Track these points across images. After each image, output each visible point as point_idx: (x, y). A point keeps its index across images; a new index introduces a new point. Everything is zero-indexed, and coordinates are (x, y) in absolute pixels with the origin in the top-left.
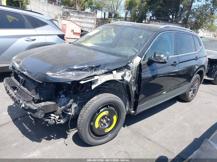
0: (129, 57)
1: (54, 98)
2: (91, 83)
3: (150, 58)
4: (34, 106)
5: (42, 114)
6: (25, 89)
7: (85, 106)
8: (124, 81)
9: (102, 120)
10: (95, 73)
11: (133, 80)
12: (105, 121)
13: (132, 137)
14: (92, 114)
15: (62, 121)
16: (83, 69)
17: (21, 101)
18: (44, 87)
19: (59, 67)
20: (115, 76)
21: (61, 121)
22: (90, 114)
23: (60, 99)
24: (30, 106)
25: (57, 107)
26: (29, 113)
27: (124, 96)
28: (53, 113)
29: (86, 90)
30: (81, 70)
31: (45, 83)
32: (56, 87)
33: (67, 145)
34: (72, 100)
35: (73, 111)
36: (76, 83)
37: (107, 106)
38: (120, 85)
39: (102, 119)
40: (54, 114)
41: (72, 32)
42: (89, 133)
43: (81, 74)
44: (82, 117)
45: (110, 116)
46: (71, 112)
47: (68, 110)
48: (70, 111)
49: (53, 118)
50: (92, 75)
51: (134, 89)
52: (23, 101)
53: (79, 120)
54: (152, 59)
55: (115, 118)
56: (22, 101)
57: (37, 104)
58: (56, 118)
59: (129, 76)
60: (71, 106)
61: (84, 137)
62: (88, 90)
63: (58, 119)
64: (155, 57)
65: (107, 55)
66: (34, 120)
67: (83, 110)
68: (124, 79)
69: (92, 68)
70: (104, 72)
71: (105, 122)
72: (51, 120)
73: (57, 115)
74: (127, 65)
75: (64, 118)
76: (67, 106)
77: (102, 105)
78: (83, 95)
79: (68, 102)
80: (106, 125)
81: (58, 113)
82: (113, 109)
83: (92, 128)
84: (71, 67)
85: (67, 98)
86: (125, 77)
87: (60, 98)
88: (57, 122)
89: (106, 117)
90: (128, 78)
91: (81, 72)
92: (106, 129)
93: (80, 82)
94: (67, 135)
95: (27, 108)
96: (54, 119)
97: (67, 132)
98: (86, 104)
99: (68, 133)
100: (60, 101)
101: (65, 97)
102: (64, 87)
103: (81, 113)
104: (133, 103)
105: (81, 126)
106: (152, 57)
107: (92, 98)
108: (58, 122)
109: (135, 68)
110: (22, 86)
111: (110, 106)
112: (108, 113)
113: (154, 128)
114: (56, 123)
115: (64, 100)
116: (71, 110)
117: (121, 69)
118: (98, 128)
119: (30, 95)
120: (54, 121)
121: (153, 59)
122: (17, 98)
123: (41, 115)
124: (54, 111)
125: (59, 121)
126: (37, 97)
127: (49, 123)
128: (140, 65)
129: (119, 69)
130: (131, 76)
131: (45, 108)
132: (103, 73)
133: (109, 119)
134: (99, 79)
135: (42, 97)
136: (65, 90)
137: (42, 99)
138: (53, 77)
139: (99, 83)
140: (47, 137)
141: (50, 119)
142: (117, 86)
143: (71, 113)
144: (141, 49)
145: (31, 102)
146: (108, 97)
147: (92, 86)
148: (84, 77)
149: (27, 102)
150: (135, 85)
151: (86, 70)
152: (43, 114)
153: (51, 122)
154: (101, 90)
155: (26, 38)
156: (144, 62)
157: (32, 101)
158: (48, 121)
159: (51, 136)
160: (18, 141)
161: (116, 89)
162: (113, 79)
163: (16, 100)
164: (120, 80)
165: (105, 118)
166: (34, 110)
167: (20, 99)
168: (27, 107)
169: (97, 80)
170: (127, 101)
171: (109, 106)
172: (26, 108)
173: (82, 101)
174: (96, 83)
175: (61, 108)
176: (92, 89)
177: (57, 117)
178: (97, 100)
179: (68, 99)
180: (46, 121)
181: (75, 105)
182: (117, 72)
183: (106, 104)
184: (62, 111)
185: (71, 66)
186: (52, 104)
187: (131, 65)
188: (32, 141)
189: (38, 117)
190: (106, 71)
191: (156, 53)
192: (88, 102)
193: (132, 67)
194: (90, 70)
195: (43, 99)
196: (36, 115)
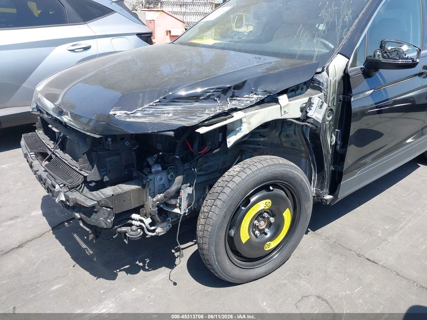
0: (314, 58)
1: (135, 174)
2: (225, 131)
3: (370, 58)
4: (87, 198)
5: (108, 216)
6: (67, 158)
7: (213, 190)
8: (309, 120)
9: (256, 222)
10: (233, 105)
11: (329, 117)
12: (262, 224)
13: (330, 258)
14: (233, 210)
15: (160, 230)
16: (200, 96)
17: (57, 187)
18: (108, 150)
19: (141, 95)
20: (285, 110)
21: (157, 231)
22: (228, 210)
23: (150, 177)
24: (78, 198)
25: (145, 196)
26: (78, 215)
27: (303, 160)
28: (137, 210)
29: (212, 150)
30: (196, 98)
31: (110, 140)
32: (138, 146)
33: (175, 284)
34: (179, 178)
35: (184, 204)
36: (187, 133)
37: (266, 188)
38: (295, 133)
39: (256, 220)
40: (139, 213)
41: (167, 35)
42: (226, 256)
43: (197, 108)
44: (207, 218)
45: (275, 212)
46: (180, 205)
47: (173, 202)
48: (178, 205)
49: (138, 223)
50: (226, 109)
51: (331, 139)
52: (62, 185)
53: (200, 226)
54: (377, 58)
55: (287, 215)
56: (61, 187)
57: (94, 193)
58: (145, 224)
59: (321, 106)
60: (178, 192)
61: (216, 265)
62: (218, 150)
63: (148, 226)
64: (386, 53)
65: (260, 56)
66: (90, 232)
67: (207, 202)
68: (309, 115)
69: (225, 91)
70: (256, 100)
71: (264, 227)
72: (134, 228)
73: (145, 216)
74: (312, 80)
75: (163, 221)
76: (168, 193)
77: (255, 187)
78: (206, 163)
79: (171, 182)
80: (266, 234)
81: (148, 211)
82: (283, 193)
83: (232, 243)
84: (171, 93)
85: (168, 174)
86: (310, 109)
87: (151, 173)
88: (147, 232)
89: (266, 215)
90: (318, 113)
91: (196, 104)
92: (268, 243)
93: (196, 131)
94: (175, 258)
95: (71, 204)
96: (140, 226)
97: (173, 251)
98: (215, 186)
99: (176, 254)
100: (151, 180)
101: (163, 169)
102: (159, 147)
103: (204, 209)
104: (327, 176)
105: (206, 240)
106: (378, 53)
107: (229, 171)
108: (150, 234)
109: (333, 85)
110: (59, 150)
111: (275, 186)
112: (270, 205)
113: (378, 233)
114: (145, 234)
115: (161, 179)
116: (181, 201)
117: (299, 91)
118: (249, 241)
119: (77, 170)
120: (139, 230)
121: (381, 59)
122: (48, 180)
123: (106, 219)
124: (139, 205)
125: (153, 231)
126: (93, 174)
127: (128, 237)
128: (346, 77)
129: (292, 91)
130: (325, 106)
131: (116, 202)
132: (255, 102)
133: (272, 220)
134: (244, 120)
135: (106, 175)
136: (161, 153)
137: (106, 179)
138: (128, 120)
139: (245, 130)
140: (128, 266)
141: (131, 225)
142: (287, 136)
143: (180, 209)
144: (345, 35)
145: (81, 188)
146: (269, 166)
147: (228, 140)
148: (206, 117)
149: (70, 189)
150: (334, 131)
151: (208, 98)
152: (110, 217)
153: (133, 232)
154: (249, 148)
155: (69, 46)
156: (356, 70)
157: (83, 185)
158: (125, 233)
159: (137, 263)
160: (63, 277)
161: (285, 145)
162: (279, 117)
163: (47, 185)
164: (297, 119)
165: (264, 218)
166: (88, 208)
167: (54, 182)
168: (71, 201)
169: (240, 122)
170: (313, 170)
171: (271, 188)
172: (68, 204)
173: (202, 179)
174: (238, 131)
175: (155, 200)
176: (228, 146)
177: (148, 221)
178: (243, 173)
179: (169, 176)
180: (120, 233)
181: (187, 190)
182: (289, 97)
183: (264, 182)
184: (158, 206)
185: (171, 90)
186: (133, 190)
187: (323, 77)
188: (96, 278)
189: (100, 223)
190: (260, 96)
191: (386, 42)
192: (219, 181)
193: (325, 84)
194: (219, 97)
195: (108, 179)
196: (94, 219)
